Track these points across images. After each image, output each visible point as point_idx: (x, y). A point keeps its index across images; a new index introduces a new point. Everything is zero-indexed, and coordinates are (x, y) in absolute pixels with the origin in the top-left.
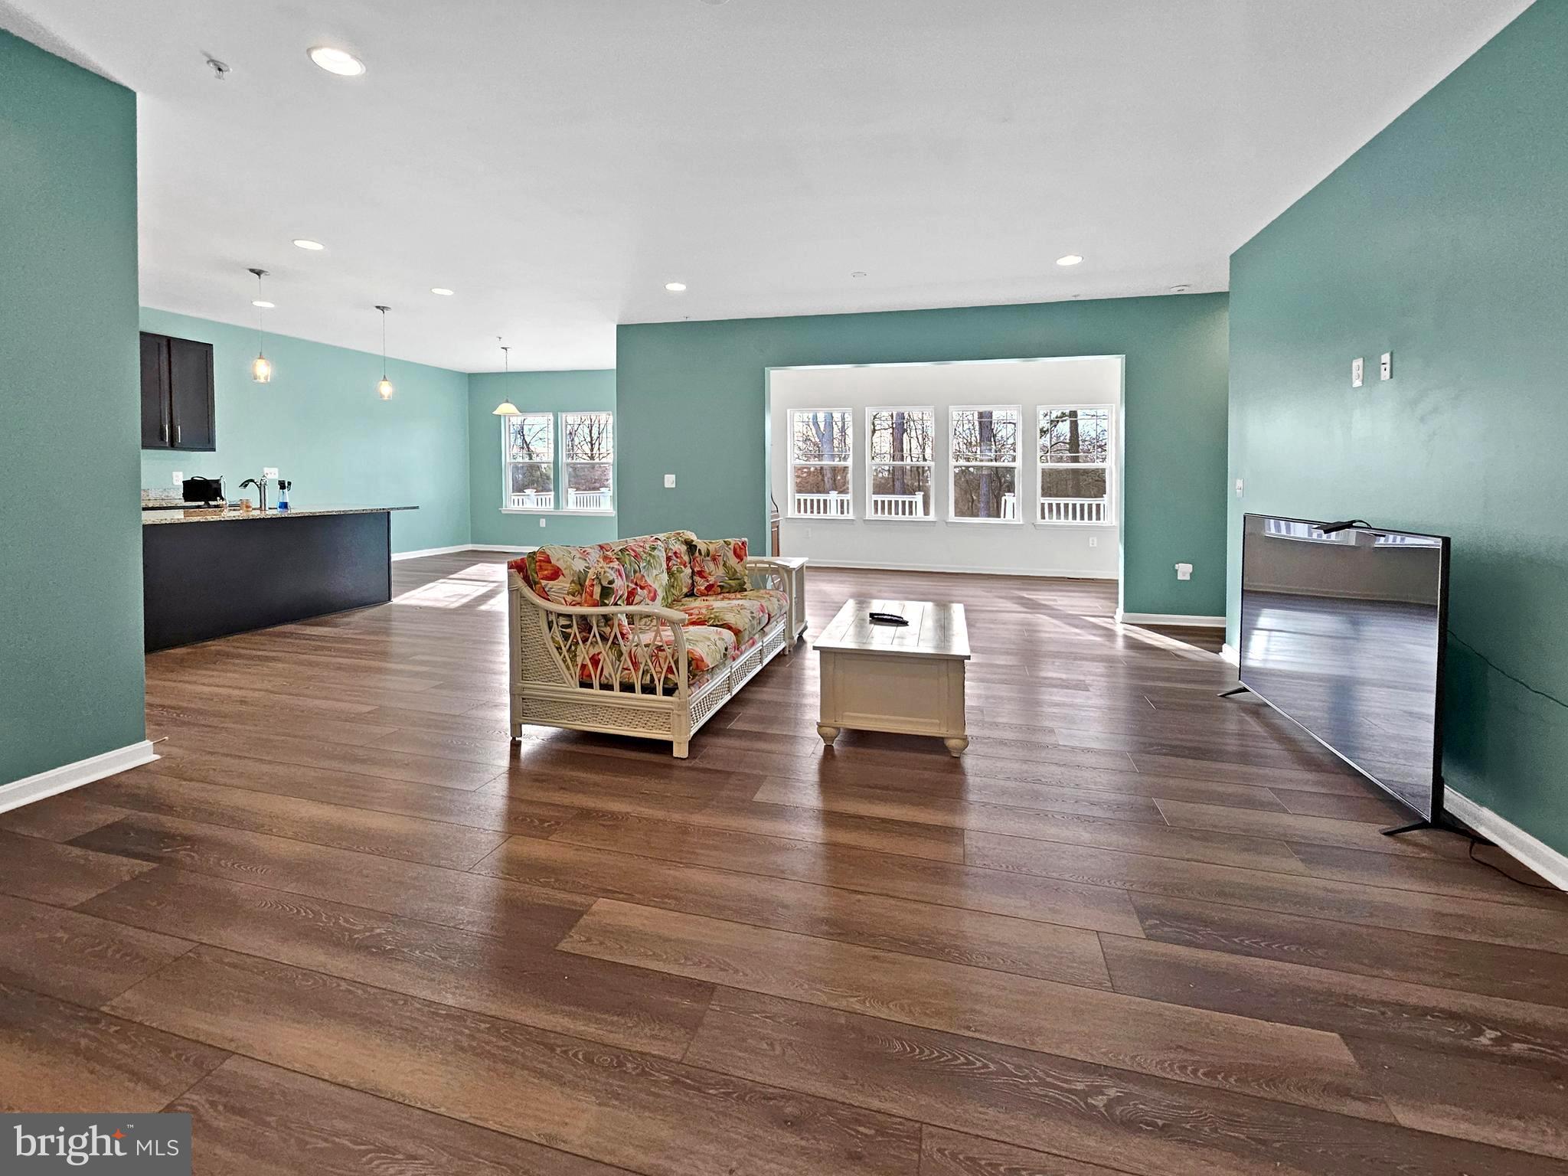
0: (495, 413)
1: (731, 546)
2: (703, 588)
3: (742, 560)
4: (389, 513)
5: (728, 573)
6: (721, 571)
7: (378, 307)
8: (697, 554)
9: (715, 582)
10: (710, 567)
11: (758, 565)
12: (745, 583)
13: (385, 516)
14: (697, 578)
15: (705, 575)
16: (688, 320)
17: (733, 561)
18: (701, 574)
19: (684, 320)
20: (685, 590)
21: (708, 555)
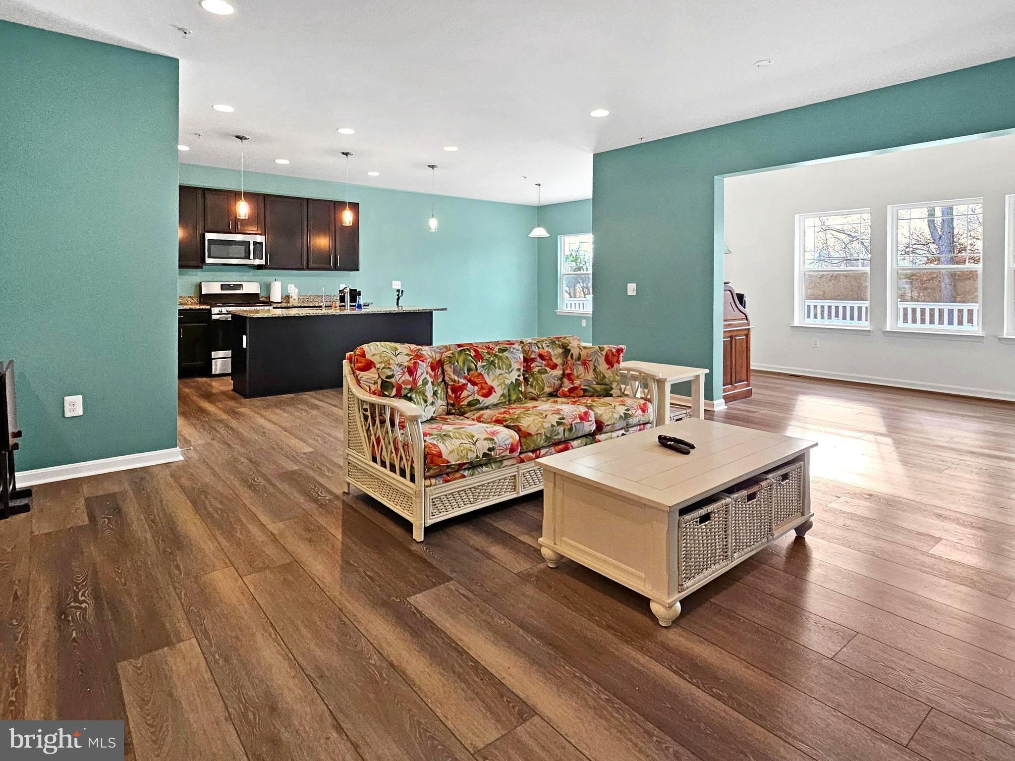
0: (530, 236)
1: (604, 353)
2: (566, 389)
3: (612, 366)
4: (431, 313)
5: (597, 378)
6: (590, 376)
7: (429, 166)
8: (569, 357)
9: (580, 385)
10: (579, 370)
11: (631, 372)
12: (612, 389)
13: (430, 313)
14: (565, 380)
15: (572, 377)
16: (644, 141)
17: (603, 367)
18: (569, 377)
19: (640, 142)
20: (548, 390)
21: (579, 359)
